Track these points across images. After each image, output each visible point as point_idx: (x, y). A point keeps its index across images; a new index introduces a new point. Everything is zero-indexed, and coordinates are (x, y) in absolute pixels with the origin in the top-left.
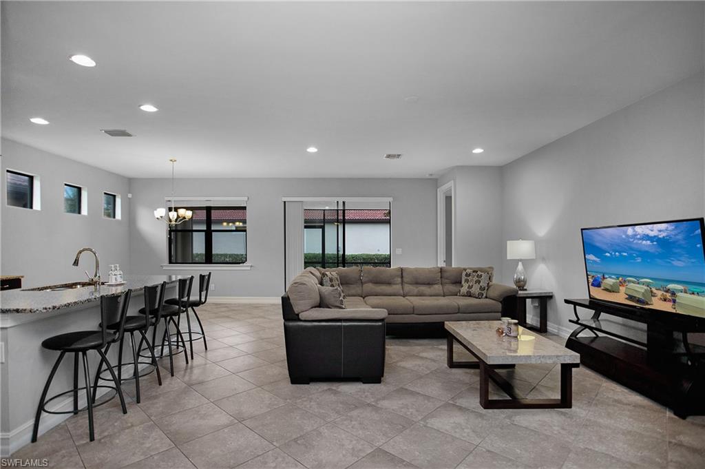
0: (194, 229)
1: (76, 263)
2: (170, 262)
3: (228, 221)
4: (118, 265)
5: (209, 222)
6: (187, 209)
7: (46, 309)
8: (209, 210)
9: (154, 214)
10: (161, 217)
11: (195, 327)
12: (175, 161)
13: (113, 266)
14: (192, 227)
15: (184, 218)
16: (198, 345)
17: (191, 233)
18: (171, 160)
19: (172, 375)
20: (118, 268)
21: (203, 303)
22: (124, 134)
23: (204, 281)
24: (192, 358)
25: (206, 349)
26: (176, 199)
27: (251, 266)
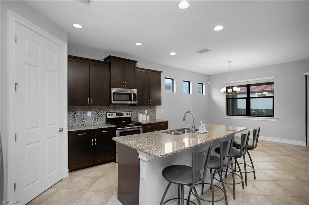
0: (238, 97)
1: (184, 119)
2: (227, 115)
3: (259, 92)
4: (204, 121)
5: (248, 93)
6: (238, 86)
7: (162, 156)
8: (248, 86)
9: (220, 91)
10: (224, 92)
11: (248, 162)
12: (231, 61)
13: (201, 122)
14: (237, 96)
15: (237, 92)
16: (250, 176)
17: (236, 99)
18: (229, 62)
19: (234, 198)
20: (204, 123)
21: (255, 148)
22: (207, 50)
23: (256, 133)
24: (246, 185)
25: (255, 178)
26: (232, 82)
27: (277, 119)
